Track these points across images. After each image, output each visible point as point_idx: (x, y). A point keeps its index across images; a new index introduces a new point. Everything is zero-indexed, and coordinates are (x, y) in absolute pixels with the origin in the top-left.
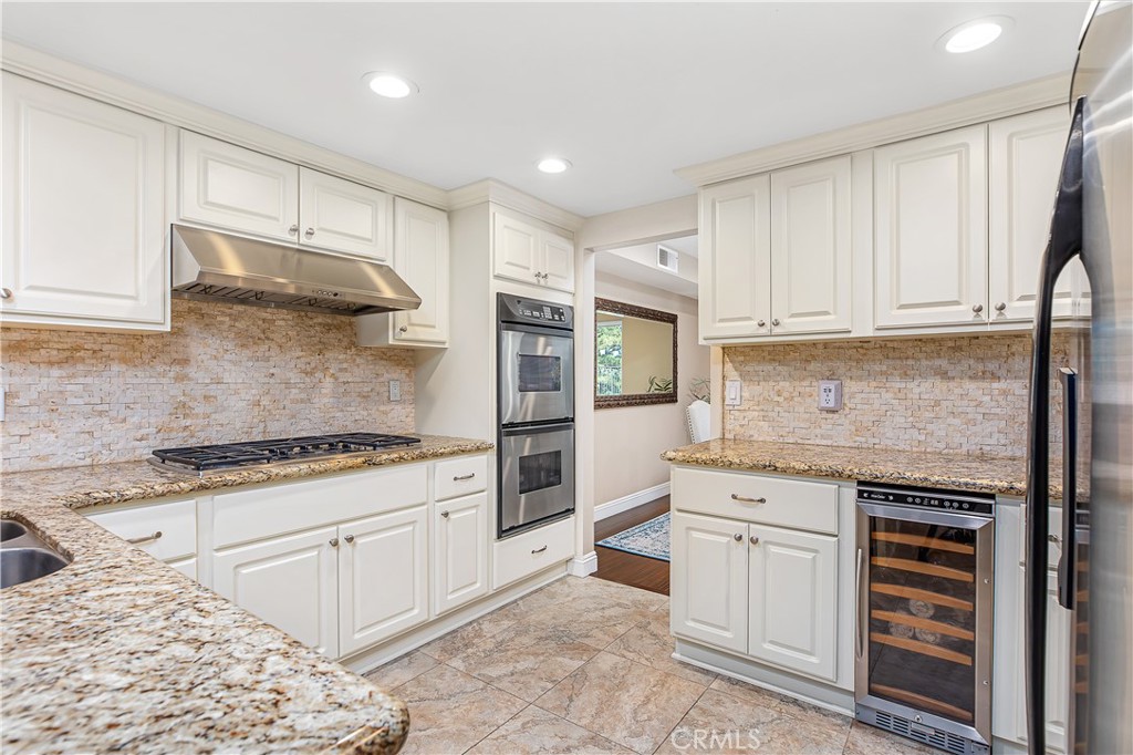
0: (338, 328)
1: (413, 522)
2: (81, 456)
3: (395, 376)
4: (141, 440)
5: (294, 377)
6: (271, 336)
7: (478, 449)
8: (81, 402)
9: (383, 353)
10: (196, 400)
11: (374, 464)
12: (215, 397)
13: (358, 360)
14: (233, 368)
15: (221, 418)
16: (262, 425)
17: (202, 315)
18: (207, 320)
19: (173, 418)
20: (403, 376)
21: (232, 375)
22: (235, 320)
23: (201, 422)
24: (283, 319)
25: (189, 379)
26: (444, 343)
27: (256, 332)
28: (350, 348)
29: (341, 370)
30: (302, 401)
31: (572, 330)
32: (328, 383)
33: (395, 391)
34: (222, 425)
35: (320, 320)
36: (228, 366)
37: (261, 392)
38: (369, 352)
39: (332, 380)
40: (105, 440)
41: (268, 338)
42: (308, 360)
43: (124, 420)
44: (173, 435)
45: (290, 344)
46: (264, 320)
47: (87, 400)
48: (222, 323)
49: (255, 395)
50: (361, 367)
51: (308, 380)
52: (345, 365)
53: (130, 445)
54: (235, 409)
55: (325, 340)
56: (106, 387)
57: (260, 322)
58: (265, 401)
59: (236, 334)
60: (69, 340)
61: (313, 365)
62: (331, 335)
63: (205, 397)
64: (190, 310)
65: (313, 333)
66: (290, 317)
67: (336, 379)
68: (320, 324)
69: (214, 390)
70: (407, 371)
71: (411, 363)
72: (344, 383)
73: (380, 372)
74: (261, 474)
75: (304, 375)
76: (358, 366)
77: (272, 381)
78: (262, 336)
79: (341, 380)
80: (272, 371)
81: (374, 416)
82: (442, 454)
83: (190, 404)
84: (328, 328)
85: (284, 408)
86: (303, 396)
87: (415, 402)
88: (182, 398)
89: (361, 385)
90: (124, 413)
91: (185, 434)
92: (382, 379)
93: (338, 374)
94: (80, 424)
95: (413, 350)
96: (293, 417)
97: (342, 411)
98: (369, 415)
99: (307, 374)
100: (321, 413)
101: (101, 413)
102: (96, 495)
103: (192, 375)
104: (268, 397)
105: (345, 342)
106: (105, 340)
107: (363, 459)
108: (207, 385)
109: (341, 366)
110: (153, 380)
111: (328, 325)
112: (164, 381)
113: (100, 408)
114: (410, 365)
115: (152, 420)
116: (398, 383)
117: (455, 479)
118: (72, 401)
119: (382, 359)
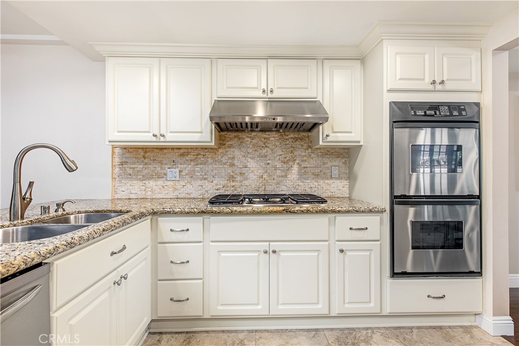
0: (301, 139)
1: (318, 251)
2: (199, 194)
3: (336, 163)
4: (217, 190)
5: (279, 165)
6: (268, 145)
7: (370, 211)
8: (199, 174)
9: (328, 151)
10: (237, 174)
11: (290, 212)
12: (244, 173)
13: (312, 155)
14: (251, 161)
15: (246, 183)
16: (263, 187)
17: (239, 138)
18: (241, 140)
19: (228, 182)
20: (341, 164)
21: (252, 164)
22: (253, 139)
23: (239, 184)
24: (273, 137)
25: (235, 166)
26: (359, 142)
27: (261, 144)
28: (308, 149)
29: (302, 161)
30: (282, 176)
31: (477, 122)
32: (295, 168)
33: (335, 172)
34: (247, 186)
35: (292, 136)
36: (249, 160)
37: (263, 172)
38: (319, 151)
39: (298, 166)
40: (206, 189)
41: (266, 147)
42: (285, 156)
43: (212, 182)
44: (229, 189)
45: (276, 149)
46: (265, 138)
47: (201, 173)
48: (247, 141)
49: (260, 173)
50: (314, 159)
51: (285, 166)
52: (305, 158)
53: (214, 192)
54: (252, 179)
55: (295, 146)
56: (207, 168)
57: (263, 139)
58: (265, 176)
59: (253, 145)
60: (196, 152)
61: (288, 158)
62: (297, 143)
63: (240, 173)
64: (235, 137)
65: (288, 142)
66: (277, 136)
67: (300, 165)
68: (292, 138)
69: (244, 170)
70: (343, 161)
71: (347, 156)
72: (304, 168)
73: (326, 161)
74: (228, 210)
75: (283, 164)
76: (312, 158)
77: (268, 166)
78: (264, 145)
79: (303, 166)
80: (268, 162)
81: (322, 186)
82: (339, 212)
83: (235, 176)
84: (296, 139)
85: (274, 179)
86: (283, 174)
87: (349, 178)
88: (232, 174)
89: (314, 169)
90: (212, 179)
91: (233, 189)
92: (327, 166)
93: (301, 163)
94: (199, 182)
95: (348, 149)
96: (278, 184)
97: (303, 182)
98: (319, 185)
99: (285, 163)
100: (292, 183)
101: (205, 179)
102: (166, 209)
103: (236, 164)
104: (266, 174)
105: (305, 146)
106: (207, 151)
107: (283, 208)
108: (241, 168)
109: (302, 159)
110: (222, 166)
111: (296, 138)
112: (225, 166)
113: (205, 177)
114: (346, 157)
115: (221, 182)
116: (338, 167)
117: (351, 229)
118: (197, 174)
119: (327, 154)
